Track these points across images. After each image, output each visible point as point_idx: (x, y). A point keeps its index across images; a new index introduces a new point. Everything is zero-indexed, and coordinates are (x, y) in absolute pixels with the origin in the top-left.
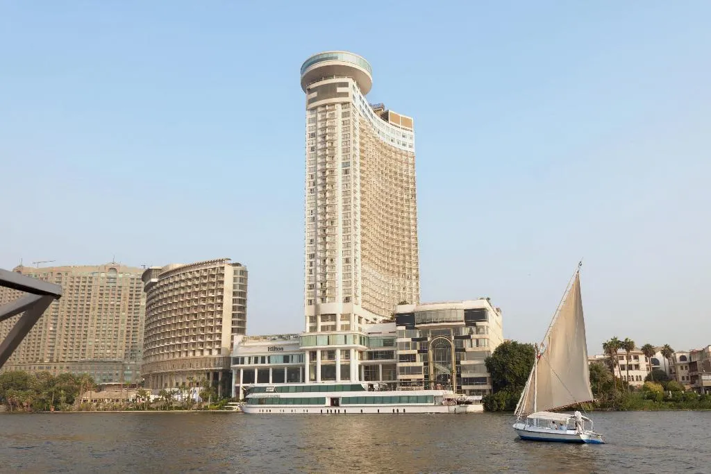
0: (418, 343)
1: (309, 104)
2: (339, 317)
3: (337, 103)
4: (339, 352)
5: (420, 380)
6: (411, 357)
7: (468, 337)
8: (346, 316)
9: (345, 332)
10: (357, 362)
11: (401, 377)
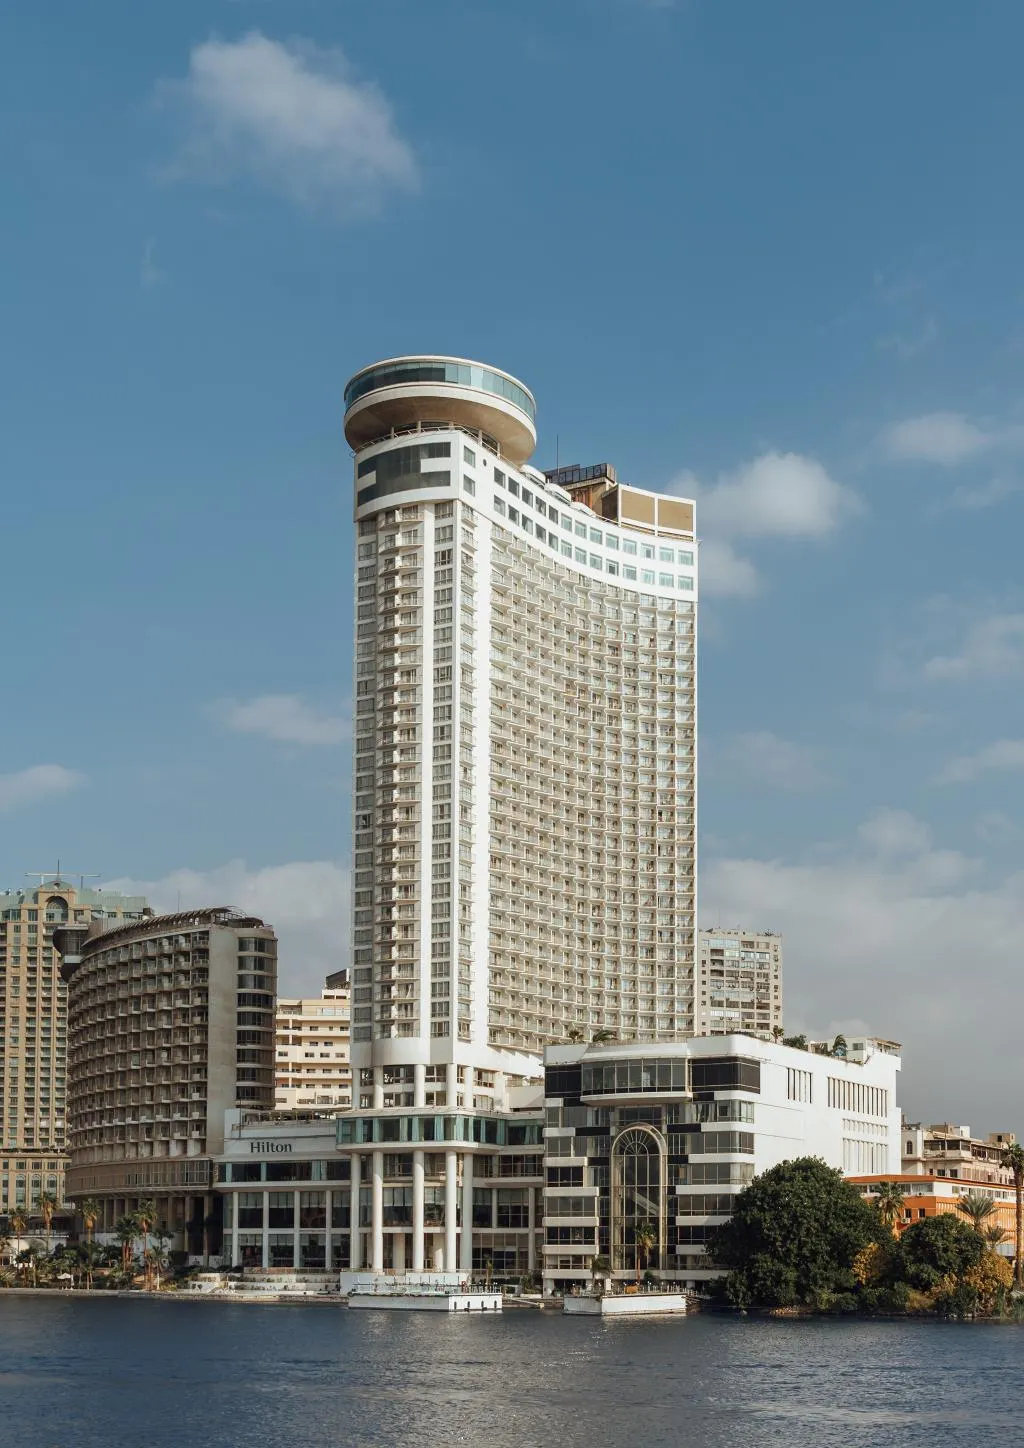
0: (590, 1140)
1: (360, 503)
2: (421, 1073)
3: (423, 503)
4: (419, 1158)
5: (589, 1231)
6: (573, 1176)
7: (696, 1128)
8: (438, 1072)
9: (435, 1109)
10: (469, 1183)
11: (549, 1221)
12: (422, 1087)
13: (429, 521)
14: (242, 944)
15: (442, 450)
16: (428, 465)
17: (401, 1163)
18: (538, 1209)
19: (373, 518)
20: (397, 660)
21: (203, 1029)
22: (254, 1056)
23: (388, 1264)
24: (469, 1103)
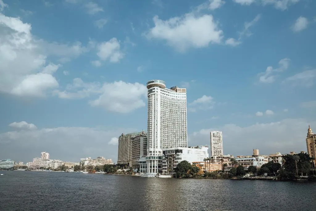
0: (166, 159)
3: (153, 94)
4: (152, 161)
5: (166, 169)
6: (165, 163)
7: (175, 157)
8: (154, 152)
9: (154, 156)
10: (157, 163)
11: (163, 168)
12: (153, 153)
13: (153, 96)
14: (144, 138)
15: (154, 89)
16: (153, 90)
17: (151, 161)
18: (162, 166)
19: (149, 96)
20: (151, 110)
21: (140, 147)
22: (145, 150)
23: (151, 172)
24: (157, 155)
